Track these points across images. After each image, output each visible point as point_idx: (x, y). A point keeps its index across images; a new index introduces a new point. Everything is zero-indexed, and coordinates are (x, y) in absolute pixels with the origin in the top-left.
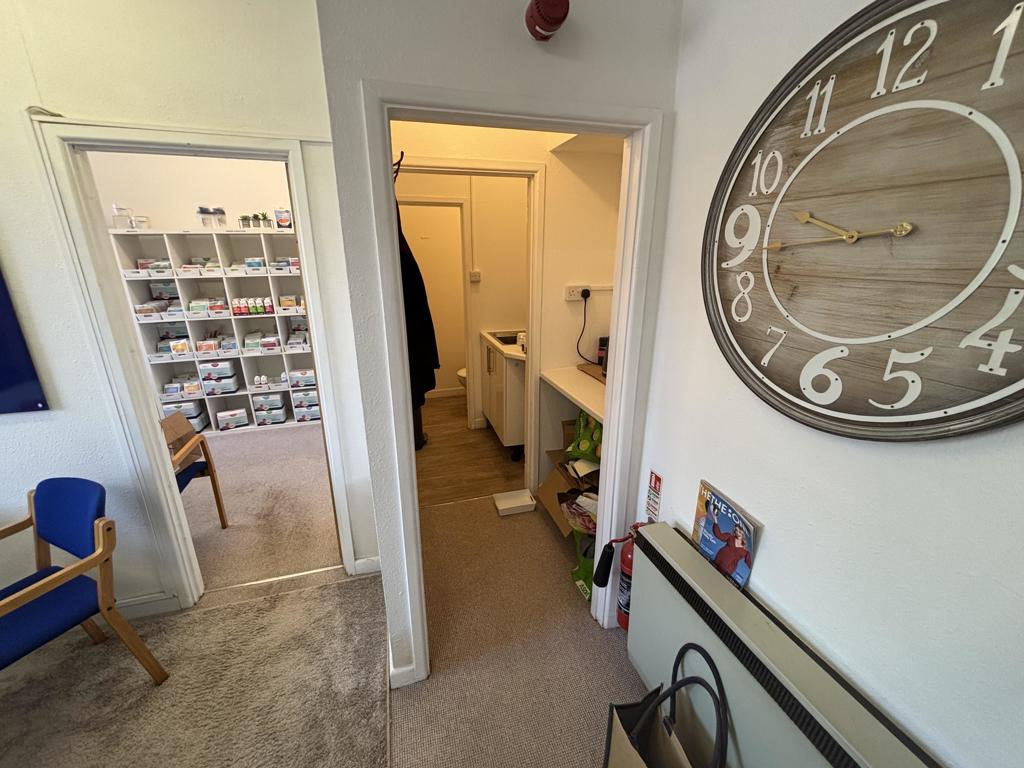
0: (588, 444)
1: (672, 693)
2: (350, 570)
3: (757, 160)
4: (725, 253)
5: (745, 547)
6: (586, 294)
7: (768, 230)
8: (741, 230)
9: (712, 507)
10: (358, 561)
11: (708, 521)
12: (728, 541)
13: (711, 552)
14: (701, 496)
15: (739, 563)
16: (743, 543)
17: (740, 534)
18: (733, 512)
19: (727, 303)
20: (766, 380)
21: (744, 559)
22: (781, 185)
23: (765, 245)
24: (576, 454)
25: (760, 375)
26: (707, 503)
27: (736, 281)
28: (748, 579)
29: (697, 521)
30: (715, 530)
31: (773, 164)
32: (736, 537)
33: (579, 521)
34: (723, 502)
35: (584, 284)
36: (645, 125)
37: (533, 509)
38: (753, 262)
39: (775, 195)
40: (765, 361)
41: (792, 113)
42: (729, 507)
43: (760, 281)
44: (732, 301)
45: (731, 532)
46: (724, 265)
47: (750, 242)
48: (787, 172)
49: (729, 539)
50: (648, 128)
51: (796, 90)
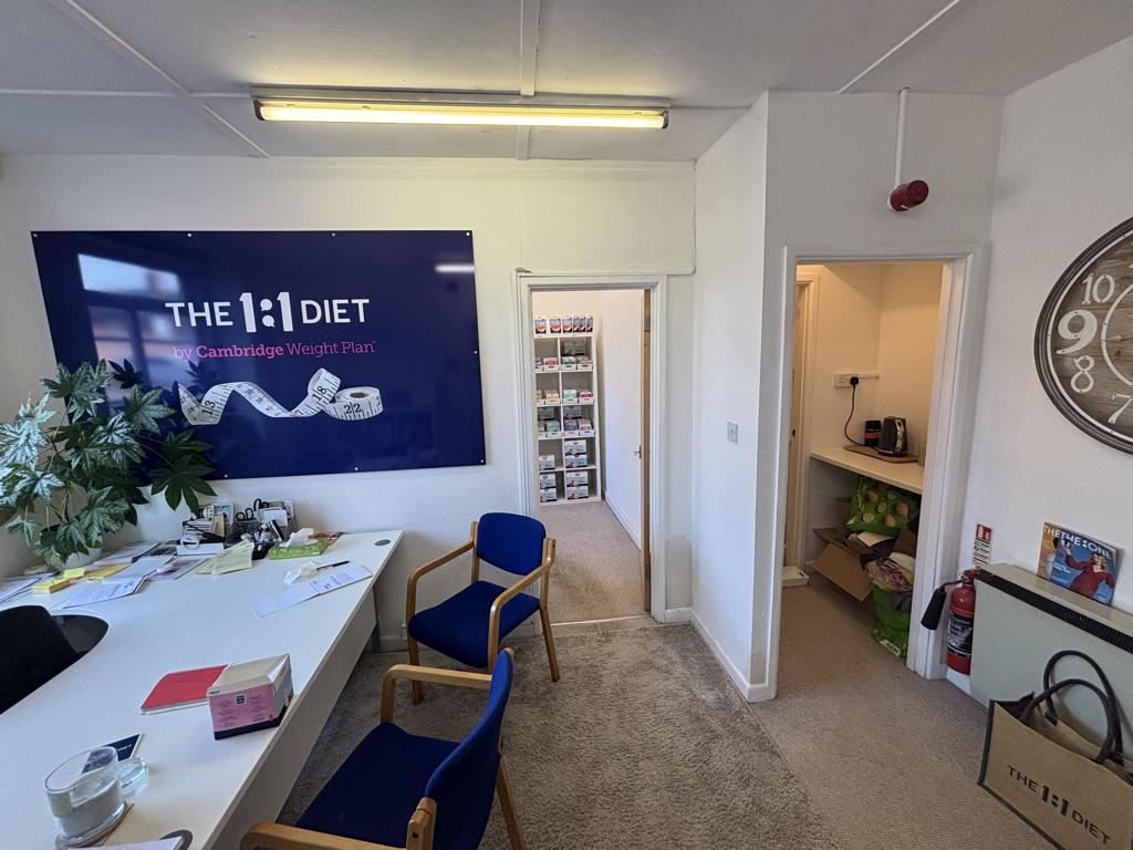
0: (873, 517)
1: (1047, 696)
2: (660, 618)
3: (1089, 280)
4: (1058, 343)
5: (1106, 571)
6: (854, 381)
7: (1105, 328)
8: (1076, 326)
9: (1063, 542)
10: (669, 611)
11: (1059, 555)
12: (1084, 568)
13: (1065, 582)
14: (1046, 536)
15: (1100, 585)
16: (1103, 567)
17: (1099, 560)
18: (1089, 541)
19: (1066, 380)
20: (1115, 433)
21: (1104, 582)
22: (1115, 297)
23: (1103, 337)
24: (859, 527)
25: (1109, 430)
26: (1056, 541)
27: (1074, 364)
28: (1112, 598)
29: (1043, 557)
30: (1069, 561)
31: (1105, 284)
32: (1095, 563)
33: (888, 578)
34: (1076, 535)
35: (851, 372)
36: (966, 255)
37: (805, 583)
38: (1093, 349)
39: (1110, 304)
40: (1113, 419)
41: (1119, 252)
42: (1083, 538)
43: (1100, 361)
44: (1070, 378)
45: (1088, 560)
46: (1059, 352)
47: (1086, 336)
48: (1120, 289)
49: (1087, 567)
50: (970, 257)
51: (1122, 238)
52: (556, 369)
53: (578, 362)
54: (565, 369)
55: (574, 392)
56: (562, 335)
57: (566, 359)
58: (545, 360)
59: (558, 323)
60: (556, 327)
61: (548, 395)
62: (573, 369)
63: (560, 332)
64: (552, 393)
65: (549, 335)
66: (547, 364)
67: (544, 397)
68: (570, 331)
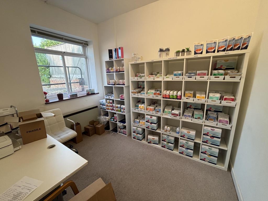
52: (205, 78)
53: (226, 74)
54: (213, 79)
55: (218, 95)
56: (216, 54)
57: (216, 72)
58: (198, 72)
59: (213, 45)
60: (212, 49)
61: (197, 95)
62: (221, 79)
63: (214, 52)
64: (201, 94)
65: (204, 55)
66: (199, 75)
67: (195, 96)
68: (224, 50)
